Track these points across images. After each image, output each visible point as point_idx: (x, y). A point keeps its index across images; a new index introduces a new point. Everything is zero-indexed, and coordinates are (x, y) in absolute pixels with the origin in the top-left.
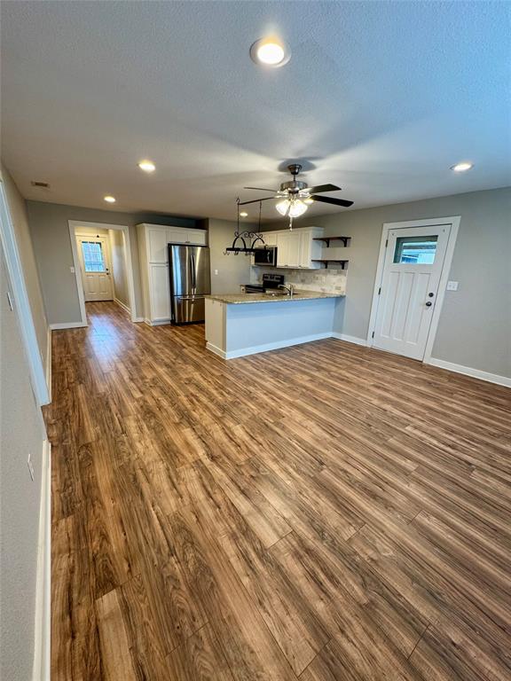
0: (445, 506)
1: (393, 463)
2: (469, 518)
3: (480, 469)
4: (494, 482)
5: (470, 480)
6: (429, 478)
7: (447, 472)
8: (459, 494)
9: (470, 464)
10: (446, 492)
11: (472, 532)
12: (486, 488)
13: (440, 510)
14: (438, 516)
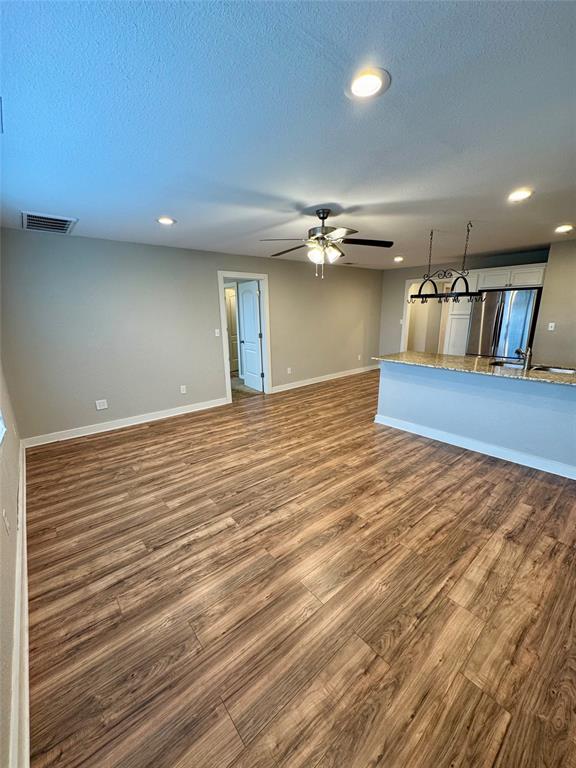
0: (125, 509)
1: (179, 495)
2: (108, 518)
3: (145, 554)
4: (126, 555)
5: (137, 537)
6: (153, 511)
7: (154, 525)
8: (129, 522)
9: (155, 549)
10: (136, 515)
11: (100, 514)
12: (123, 544)
13: (124, 505)
14: (120, 503)
